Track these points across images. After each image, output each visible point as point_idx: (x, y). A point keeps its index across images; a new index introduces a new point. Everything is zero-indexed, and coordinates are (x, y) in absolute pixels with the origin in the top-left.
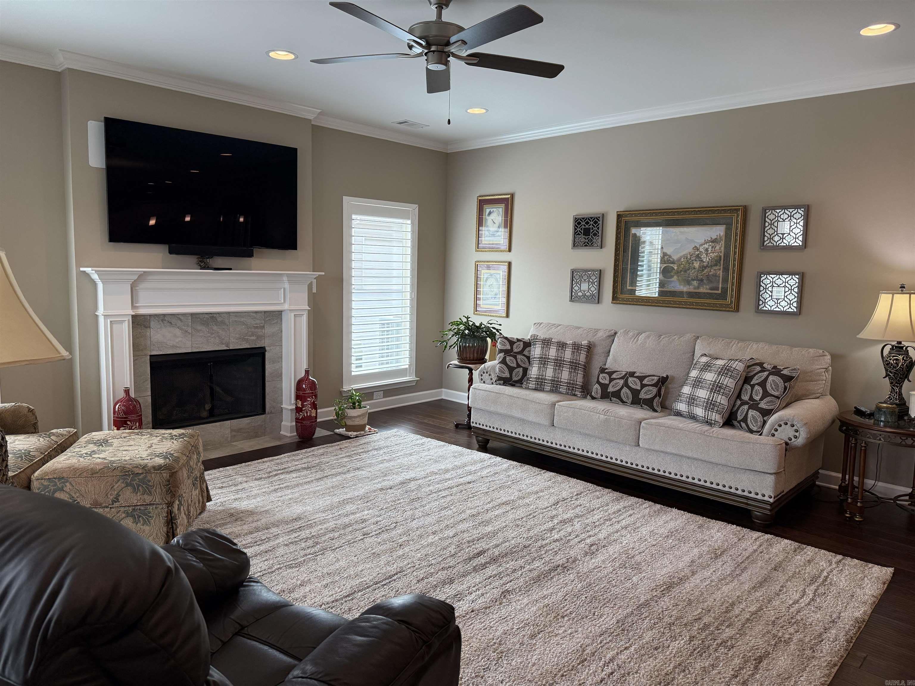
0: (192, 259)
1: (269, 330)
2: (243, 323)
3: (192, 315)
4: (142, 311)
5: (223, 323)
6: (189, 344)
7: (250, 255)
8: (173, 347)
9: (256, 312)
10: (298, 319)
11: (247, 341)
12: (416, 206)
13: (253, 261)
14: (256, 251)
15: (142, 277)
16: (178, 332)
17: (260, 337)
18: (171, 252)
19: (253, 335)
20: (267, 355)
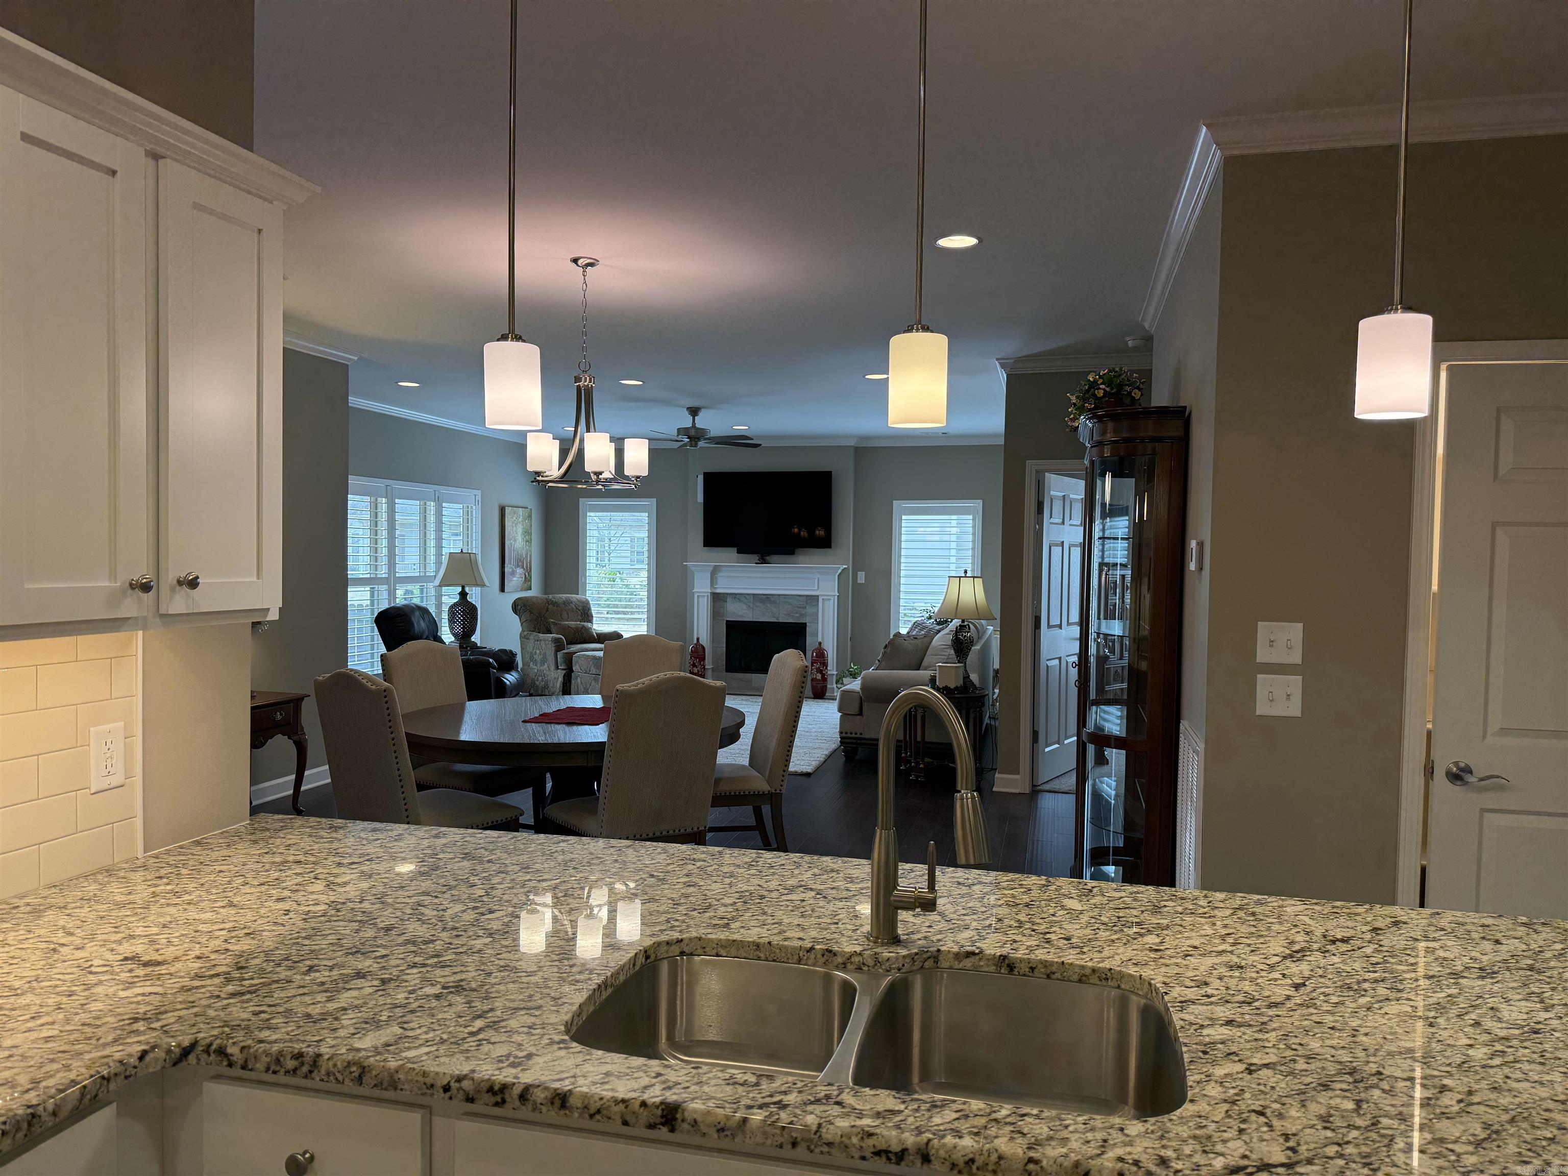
0: (756, 557)
1: (809, 610)
2: (790, 604)
3: (754, 595)
4: (718, 591)
5: (775, 602)
6: (751, 615)
7: (792, 553)
8: (741, 616)
9: (800, 596)
10: (826, 602)
11: (792, 617)
12: (980, 502)
13: (800, 558)
14: (798, 551)
15: (716, 567)
16: (744, 607)
17: (802, 615)
18: (738, 553)
19: (797, 613)
20: (808, 629)
